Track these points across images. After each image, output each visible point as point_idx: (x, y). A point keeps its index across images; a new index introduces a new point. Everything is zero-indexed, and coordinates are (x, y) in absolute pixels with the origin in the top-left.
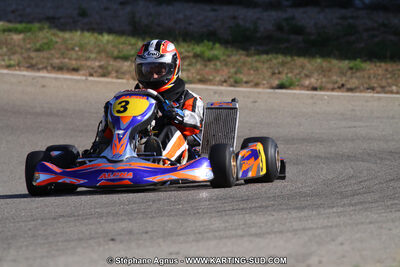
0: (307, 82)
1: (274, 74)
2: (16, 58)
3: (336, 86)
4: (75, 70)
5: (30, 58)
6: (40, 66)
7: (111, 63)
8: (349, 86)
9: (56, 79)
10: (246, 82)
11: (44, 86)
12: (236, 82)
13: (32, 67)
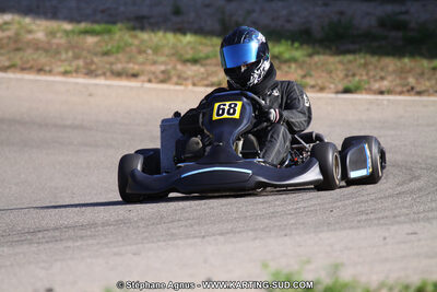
0: (376, 86)
1: (347, 76)
2: (81, 63)
3: (405, 89)
4: (135, 76)
5: (92, 63)
6: (100, 72)
7: (179, 67)
8: (418, 89)
9: (109, 86)
10: (313, 87)
11: (90, 95)
13: (90, 73)
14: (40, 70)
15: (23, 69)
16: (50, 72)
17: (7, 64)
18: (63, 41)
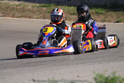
1: (117, 18)
2: (42, 15)
5: (45, 15)
6: (47, 18)
7: (69, 16)
10: (107, 21)
12: (104, 21)
13: (44, 18)
14: (30, 17)
15: (25, 17)
16: (33, 18)
17: (21, 16)
18: (36, 9)
